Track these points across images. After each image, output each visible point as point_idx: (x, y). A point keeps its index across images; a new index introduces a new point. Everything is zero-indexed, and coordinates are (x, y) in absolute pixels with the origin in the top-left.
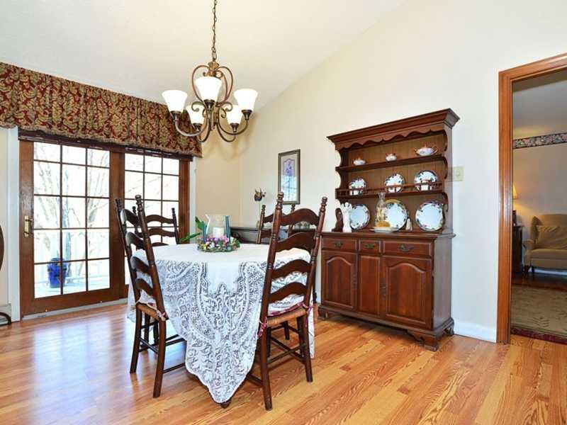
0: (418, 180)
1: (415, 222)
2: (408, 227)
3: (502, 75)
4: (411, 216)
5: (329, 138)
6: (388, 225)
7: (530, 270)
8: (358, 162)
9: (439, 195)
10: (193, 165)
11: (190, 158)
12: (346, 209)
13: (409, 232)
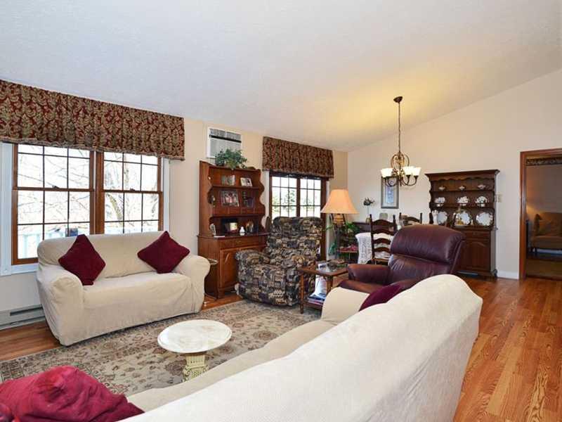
0: (478, 201)
1: (475, 221)
2: (472, 224)
3: (522, 154)
4: (473, 218)
5: (426, 175)
6: (462, 223)
7: (534, 250)
8: (441, 188)
9: (490, 208)
10: (328, 183)
11: (327, 179)
12: (435, 213)
13: (472, 226)
